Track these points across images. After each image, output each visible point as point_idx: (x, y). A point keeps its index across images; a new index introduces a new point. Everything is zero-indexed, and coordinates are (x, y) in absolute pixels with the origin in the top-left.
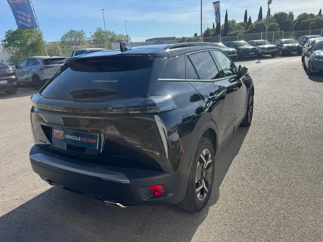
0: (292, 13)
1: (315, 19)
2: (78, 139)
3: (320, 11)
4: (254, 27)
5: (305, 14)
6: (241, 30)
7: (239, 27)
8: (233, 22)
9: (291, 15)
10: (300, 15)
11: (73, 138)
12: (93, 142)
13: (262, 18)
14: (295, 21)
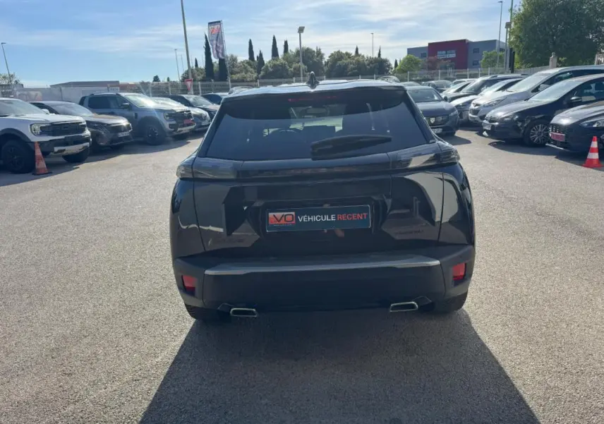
0: (320, 50)
1: (354, 61)
2: (330, 218)
3: (357, 49)
4: (271, 70)
5: (339, 52)
6: (249, 73)
7: (245, 68)
8: (234, 59)
9: (319, 54)
10: (332, 54)
11: (318, 218)
12: (361, 218)
13: (278, 56)
14: (328, 62)
